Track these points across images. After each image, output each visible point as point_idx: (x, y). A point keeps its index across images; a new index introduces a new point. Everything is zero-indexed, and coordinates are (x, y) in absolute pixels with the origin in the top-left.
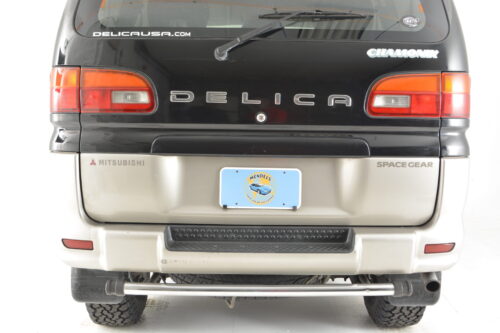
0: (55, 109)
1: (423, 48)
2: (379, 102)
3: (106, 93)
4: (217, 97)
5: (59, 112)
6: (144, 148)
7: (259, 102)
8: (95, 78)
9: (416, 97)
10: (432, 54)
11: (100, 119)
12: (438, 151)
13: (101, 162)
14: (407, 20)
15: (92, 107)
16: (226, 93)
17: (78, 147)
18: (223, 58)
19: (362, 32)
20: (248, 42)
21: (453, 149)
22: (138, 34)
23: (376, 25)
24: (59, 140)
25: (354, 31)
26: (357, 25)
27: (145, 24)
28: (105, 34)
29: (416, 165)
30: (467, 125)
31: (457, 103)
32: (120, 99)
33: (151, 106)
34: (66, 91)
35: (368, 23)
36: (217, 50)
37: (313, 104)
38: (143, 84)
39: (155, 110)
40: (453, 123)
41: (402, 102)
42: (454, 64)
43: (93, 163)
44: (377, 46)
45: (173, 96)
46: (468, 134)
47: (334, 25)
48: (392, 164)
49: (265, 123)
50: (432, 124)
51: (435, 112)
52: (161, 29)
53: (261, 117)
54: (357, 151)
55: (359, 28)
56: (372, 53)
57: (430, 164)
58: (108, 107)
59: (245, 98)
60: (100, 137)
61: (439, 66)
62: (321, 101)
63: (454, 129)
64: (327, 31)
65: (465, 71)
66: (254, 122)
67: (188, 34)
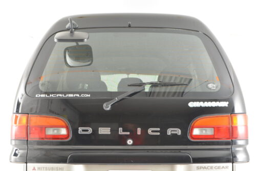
1: (220, 101)
2: (196, 132)
3: (43, 129)
5: (15, 139)
6: (63, 160)
7: (128, 133)
8: (36, 120)
9: (217, 129)
11: (39, 143)
12: (231, 159)
13: (39, 168)
14: (210, 86)
15: (34, 137)
16: (110, 128)
17: (26, 160)
18: (108, 109)
20: (123, 99)
21: (240, 156)
22: (61, 95)
24: (15, 155)
25: (179, 92)
26: (179, 89)
27: (66, 89)
28: (43, 96)
29: (219, 168)
30: (247, 143)
31: (241, 131)
32: (50, 132)
33: (68, 136)
34: (20, 127)
35: (185, 88)
36: (105, 105)
37: (159, 134)
38: (64, 124)
39: (70, 138)
40: (240, 142)
41: (209, 132)
42: (238, 108)
43: (34, 169)
44: (194, 101)
45: (80, 130)
46: (248, 147)
47: (169, 89)
48: (205, 168)
49: (133, 145)
50: (227, 143)
51: (228, 137)
52: (73, 93)
53: (130, 142)
54: (185, 160)
55: (182, 91)
56: (191, 105)
57: (227, 167)
58: (43, 136)
59: (121, 131)
60: (38, 153)
61: (230, 110)
62: (164, 132)
63: (240, 146)
64: (165, 93)
65: (244, 113)
66: (126, 144)
67: (89, 95)
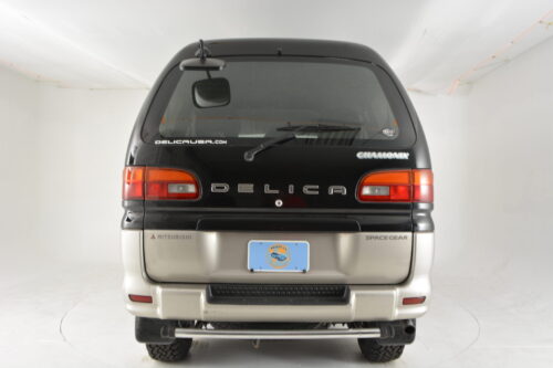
0: (126, 196)
1: (398, 151)
2: (366, 191)
3: (164, 185)
4: (246, 188)
5: (128, 200)
6: (190, 226)
7: (277, 192)
8: (156, 174)
9: (394, 187)
10: (405, 156)
11: (159, 204)
12: (411, 227)
13: (160, 236)
14: (386, 132)
15: (153, 195)
16: (252, 186)
17: (142, 225)
18: (251, 160)
19: (352, 140)
20: (269, 148)
21: (422, 226)
22: (188, 142)
23: (364, 135)
24: (128, 220)
25: (347, 140)
26: (349, 135)
27: (194, 135)
28: (164, 142)
29: (395, 238)
30: (432, 207)
31: (424, 190)
32: (174, 189)
33: (196, 195)
34: (134, 184)
35: (356, 134)
36: (246, 154)
37: (317, 193)
38: (191, 178)
39: (200, 197)
40: (422, 206)
41: (383, 192)
42: (421, 164)
43: (153, 237)
44: (364, 150)
45: (213, 188)
46: (433, 214)
47: (332, 135)
48: (377, 238)
49: (283, 207)
50: (407, 207)
51: (407, 198)
52: (204, 139)
53: (279, 203)
54: (350, 228)
55: (350, 137)
56: (360, 155)
57: (405, 237)
58: (165, 195)
59: (267, 189)
60: (158, 217)
61: (410, 164)
62: (324, 190)
63: (422, 211)
64: (327, 140)
65: (429, 168)
66: (274, 206)
67: (225, 142)
